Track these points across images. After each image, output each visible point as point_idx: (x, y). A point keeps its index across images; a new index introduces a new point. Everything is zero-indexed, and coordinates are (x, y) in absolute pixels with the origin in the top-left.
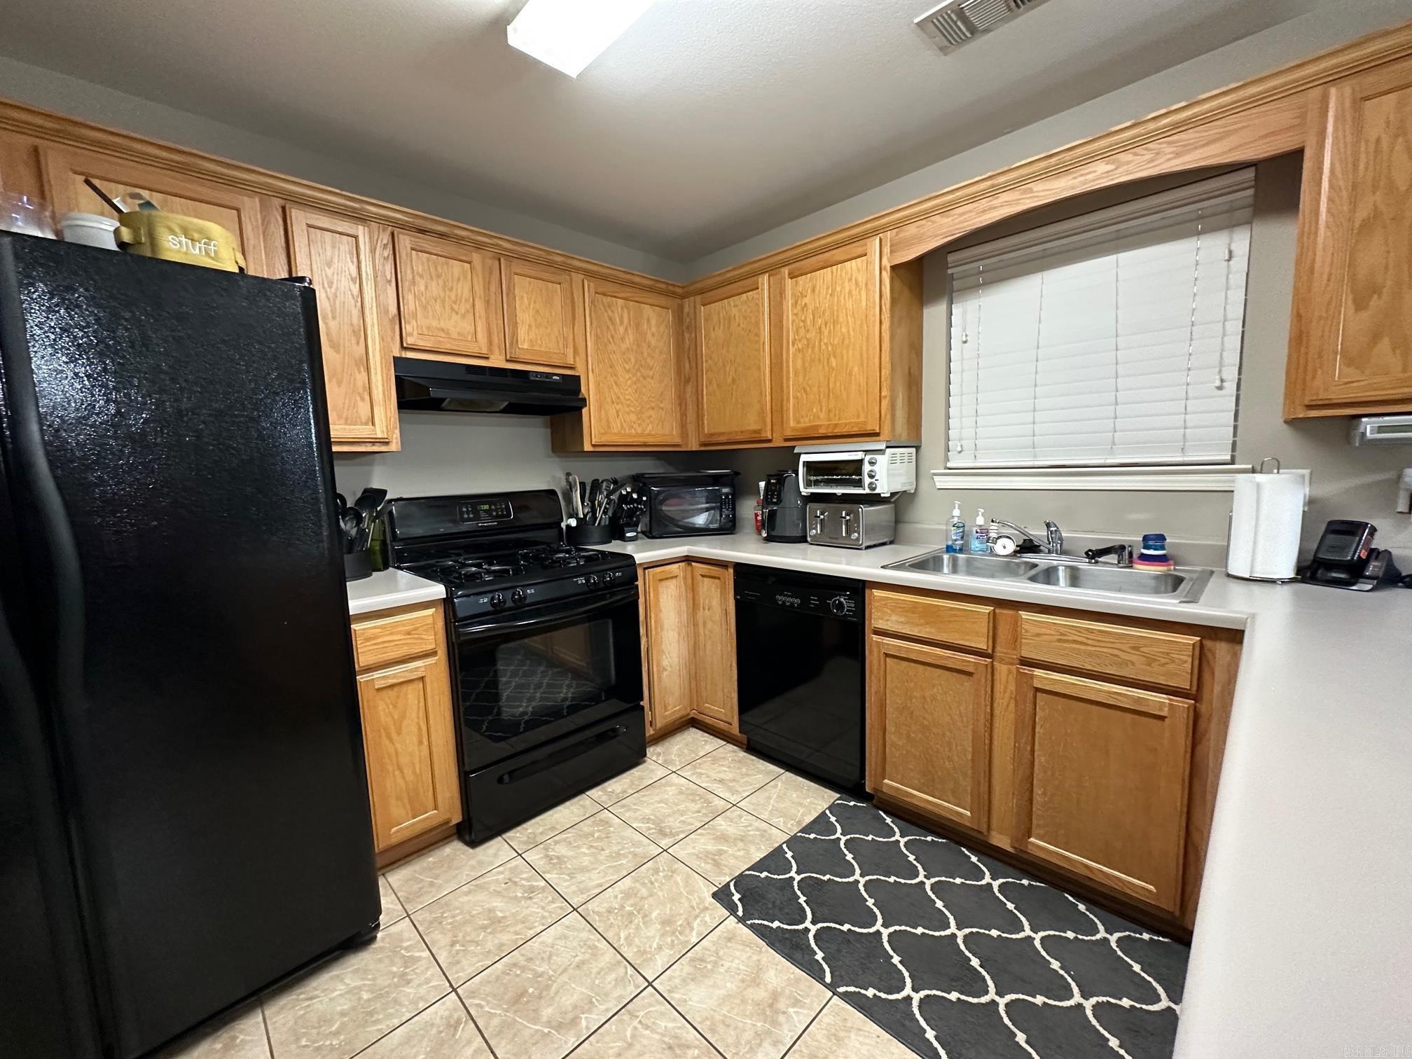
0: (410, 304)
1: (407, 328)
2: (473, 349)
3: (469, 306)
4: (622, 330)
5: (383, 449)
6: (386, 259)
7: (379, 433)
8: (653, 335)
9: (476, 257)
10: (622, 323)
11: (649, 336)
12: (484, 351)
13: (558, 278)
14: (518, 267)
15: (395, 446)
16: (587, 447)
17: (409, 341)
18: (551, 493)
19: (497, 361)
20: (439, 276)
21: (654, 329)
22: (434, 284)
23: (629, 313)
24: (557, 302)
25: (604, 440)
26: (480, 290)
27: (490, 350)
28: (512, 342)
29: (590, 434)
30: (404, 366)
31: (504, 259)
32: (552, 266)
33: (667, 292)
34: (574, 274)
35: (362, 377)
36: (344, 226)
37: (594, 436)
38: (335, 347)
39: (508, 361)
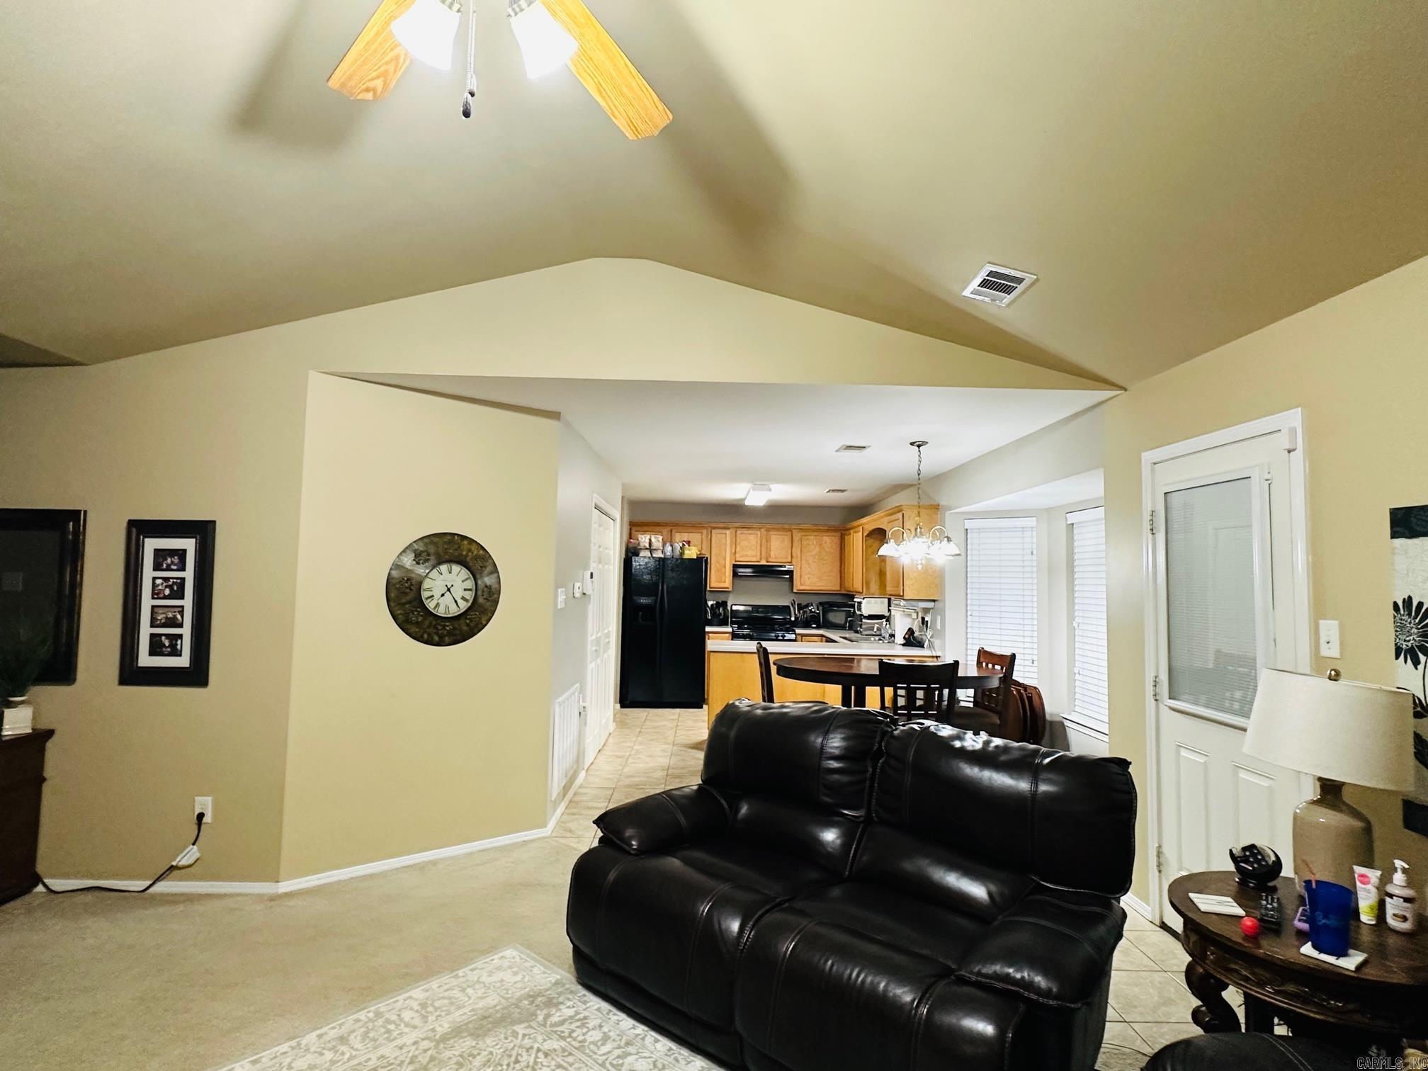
0: (738, 549)
1: (737, 556)
2: (754, 559)
3: (755, 547)
4: (813, 547)
5: (727, 590)
6: (733, 537)
7: (727, 585)
8: (828, 547)
9: (759, 533)
10: (813, 544)
11: (826, 548)
12: (759, 560)
13: (786, 533)
14: (771, 533)
15: (730, 589)
16: (795, 591)
17: (737, 559)
18: (789, 607)
19: (764, 563)
20: (747, 540)
21: (828, 545)
22: (745, 542)
23: (816, 541)
24: (786, 540)
25: (802, 588)
26: (759, 542)
27: (761, 559)
28: (768, 556)
29: (796, 586)
30: (735, 567)
31: (768, 530)
32: (784, 530)
33: (835, 530)
34: (794, 531)
35: (723, 570)
36: (724, 531)
37: (798, 586)
38: (718, 563)
39: (767, 562)
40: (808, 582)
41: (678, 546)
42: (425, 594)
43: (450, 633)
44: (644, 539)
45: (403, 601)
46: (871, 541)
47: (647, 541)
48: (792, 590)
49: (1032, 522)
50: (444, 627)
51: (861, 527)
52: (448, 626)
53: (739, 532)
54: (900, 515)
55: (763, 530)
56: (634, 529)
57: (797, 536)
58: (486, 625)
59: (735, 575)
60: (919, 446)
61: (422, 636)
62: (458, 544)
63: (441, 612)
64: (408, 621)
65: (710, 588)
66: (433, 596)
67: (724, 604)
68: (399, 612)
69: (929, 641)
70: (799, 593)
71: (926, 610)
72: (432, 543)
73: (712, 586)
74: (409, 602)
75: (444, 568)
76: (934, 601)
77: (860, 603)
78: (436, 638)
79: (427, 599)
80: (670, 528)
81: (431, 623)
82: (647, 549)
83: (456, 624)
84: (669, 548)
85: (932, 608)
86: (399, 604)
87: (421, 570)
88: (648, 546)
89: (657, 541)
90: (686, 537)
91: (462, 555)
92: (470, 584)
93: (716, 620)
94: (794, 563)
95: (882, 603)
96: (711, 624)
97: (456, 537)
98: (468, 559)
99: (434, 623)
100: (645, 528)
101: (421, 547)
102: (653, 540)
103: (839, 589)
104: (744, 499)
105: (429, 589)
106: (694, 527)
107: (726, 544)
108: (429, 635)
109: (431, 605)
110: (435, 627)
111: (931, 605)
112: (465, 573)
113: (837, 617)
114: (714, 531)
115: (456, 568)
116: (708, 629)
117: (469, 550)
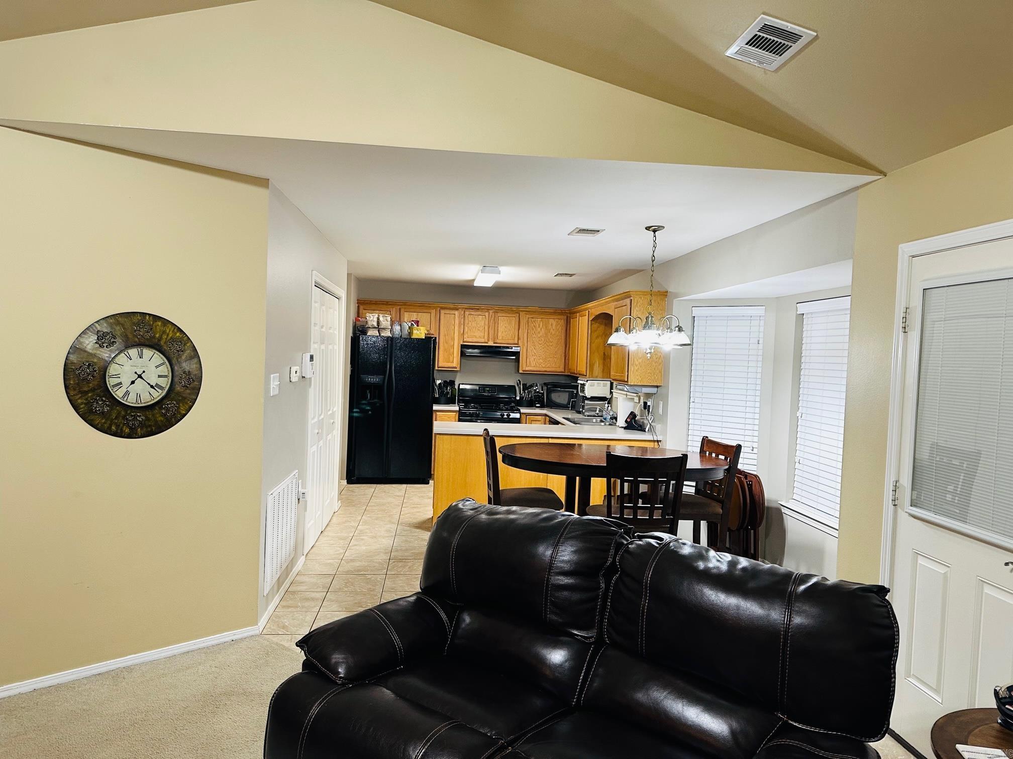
0: (466, 330)
1: (465, 337)
2: (483, 340)
3: (483, 328)
4: (539, 329)
5: (455, 369)
6: (462, 318)
7: (454, 365)
8: (553, 330)
9: (487, 314)
10: (539, 327)
11: (552, 330)
12: (486, 341)
13: (514, 315)
14: (499, 314)
15: (458, 369)
16: (521, 371)
17: (465, 340)
19: (491, 344)
20: (475, 321)
21: (554, 328)
22: (473, 323)
23: (543, 323)
24: (513, 323)
25: (527, 369)
26: (487, 323)
27: (488, 341)
28: (496, 337)
29: (522, 368)
30: (463, 347)
31: (496, 312)
32: (512, 312)
33: (562, 313)
34: (521, 313)
35: (452, 350)
36: (453, 312)
37: (524, 366)
38: (447, 343)
39: (494, 343)
40: (533, 364)
41: (406, 326)
42: (111, 382)
43: (142, 425)
44: (372, 318)
45: (86, 389)
46: (596, 325)
47: (376, 320)
48: (518, 371)
49: (760, 311)
50: (135, 417)
51: (587, 311)
52: (140, 416)
53: (467, 313)
54: (628, 301)
55: (491, 312)
56: (361, 307)
57: (524, 318)
58: (185, 415)
59: (463, 354)
60: (654, 231)
61: (110, 428)
62: (150, 325)
63: (131, 401)
64: (91, 411)
65: (438, 367)
66: (121, 383)
67: (452, 383)
68: (79, 401)
69: (650, 425)
70: (526, 374)
71: (648, 395)
72: (118, 323)
73: (440, 365)
74: (93, 390)
75: (133, 352)
76: (657, 387)
77: (583, 385)
78: (127, 430)
79: (114, 386)
80: (399, 307)
81: (119, 413)
82: (375, 328)
83: (149, 414)
84: (397, 328)
85: (655, 394)
86: (81, 392)
87: (105, 354)
88: (375, 324)
89: (385, 321)
90: (414, 316)
91: (154, 337)
92: (165, 370)
93: (443, 399)
94: (520, 344)
95: (605, 385)
96: (438, 402)
97: (147, 317)
98: (162, 343)
99: (123, 413)
100: (373, 307)
101: (105, 328)
102: (381, 319)
103: (563, 370)
104: (474, 280)
105: (117, 376)
106: (423, 307)
107: (454, 325)
108: (117, 426)
109: (119, 394)
110: (124, 418)
111: (654, 390)
112: (158, 358)
113: (561, 397)
114: (443, 312)
115: (147, 352)
116: (436, 407)
117: (164, 332)
